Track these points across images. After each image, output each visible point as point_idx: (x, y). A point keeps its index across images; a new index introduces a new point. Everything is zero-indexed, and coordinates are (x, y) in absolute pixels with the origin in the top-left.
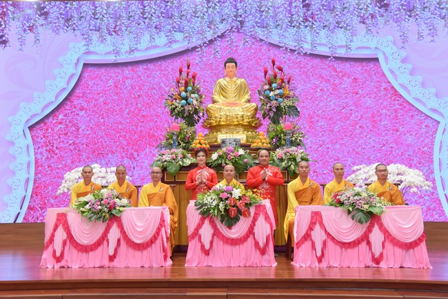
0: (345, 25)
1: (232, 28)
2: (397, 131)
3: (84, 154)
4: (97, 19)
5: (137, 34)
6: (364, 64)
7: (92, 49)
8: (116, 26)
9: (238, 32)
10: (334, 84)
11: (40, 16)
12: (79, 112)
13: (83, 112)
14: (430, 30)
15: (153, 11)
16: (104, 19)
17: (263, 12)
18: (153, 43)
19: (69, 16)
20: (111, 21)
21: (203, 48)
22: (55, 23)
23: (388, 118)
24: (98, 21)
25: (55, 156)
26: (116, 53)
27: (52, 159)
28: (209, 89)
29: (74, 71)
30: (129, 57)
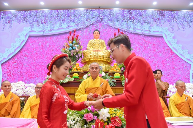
0: (148, 22)
1: (97, 21)
2: (174, 68)
3: (24, 77)
4: (37, 17)
5: (54, 23)
6: (157, 38)
7: (33, 30)
8: (45, 20)
9: (100, 23)
10: (145, 47)
11: (13, 17)
12: (24, 57)
13: (26, 57)
14: (182, 26)
15: (62, 14)
16: (40, 17)
17: (111, 15)
18: (61, 27)
19: (26, 16)
20: (43, 18)
21: (84, 29)
22: (19, 19)
23: (169, 62)
24: (38, 18)
25: (11, 78)
26: (44, 31)
27: (10, 79)
28: (86, 47)
29: (24, 39)
30: (50, 33)
